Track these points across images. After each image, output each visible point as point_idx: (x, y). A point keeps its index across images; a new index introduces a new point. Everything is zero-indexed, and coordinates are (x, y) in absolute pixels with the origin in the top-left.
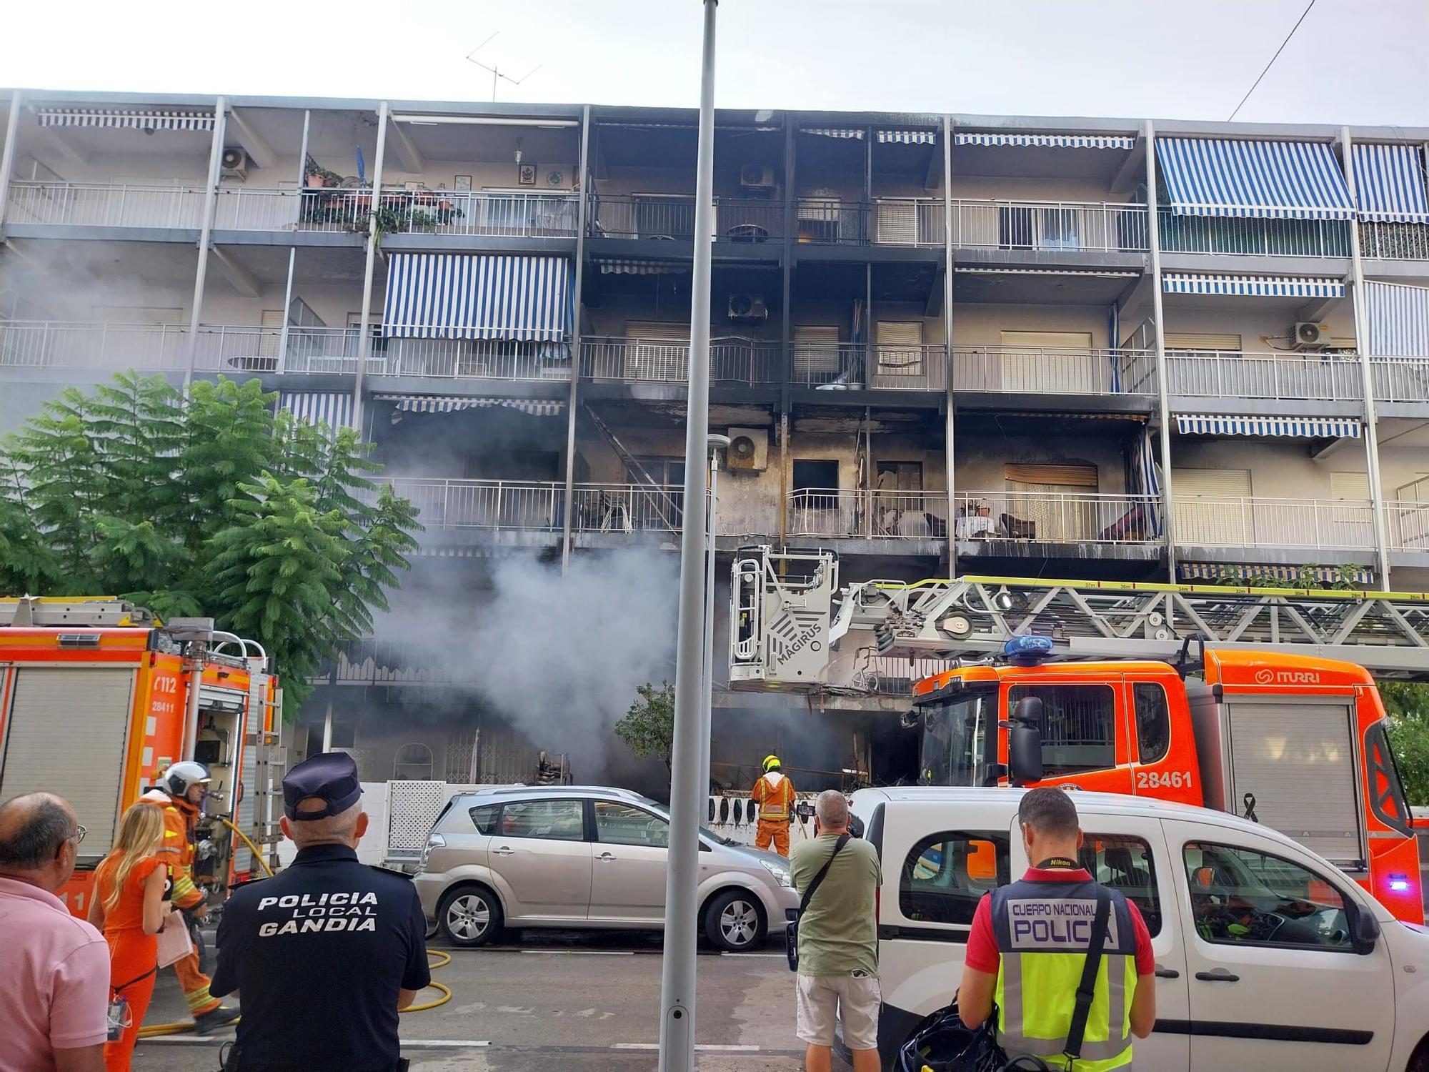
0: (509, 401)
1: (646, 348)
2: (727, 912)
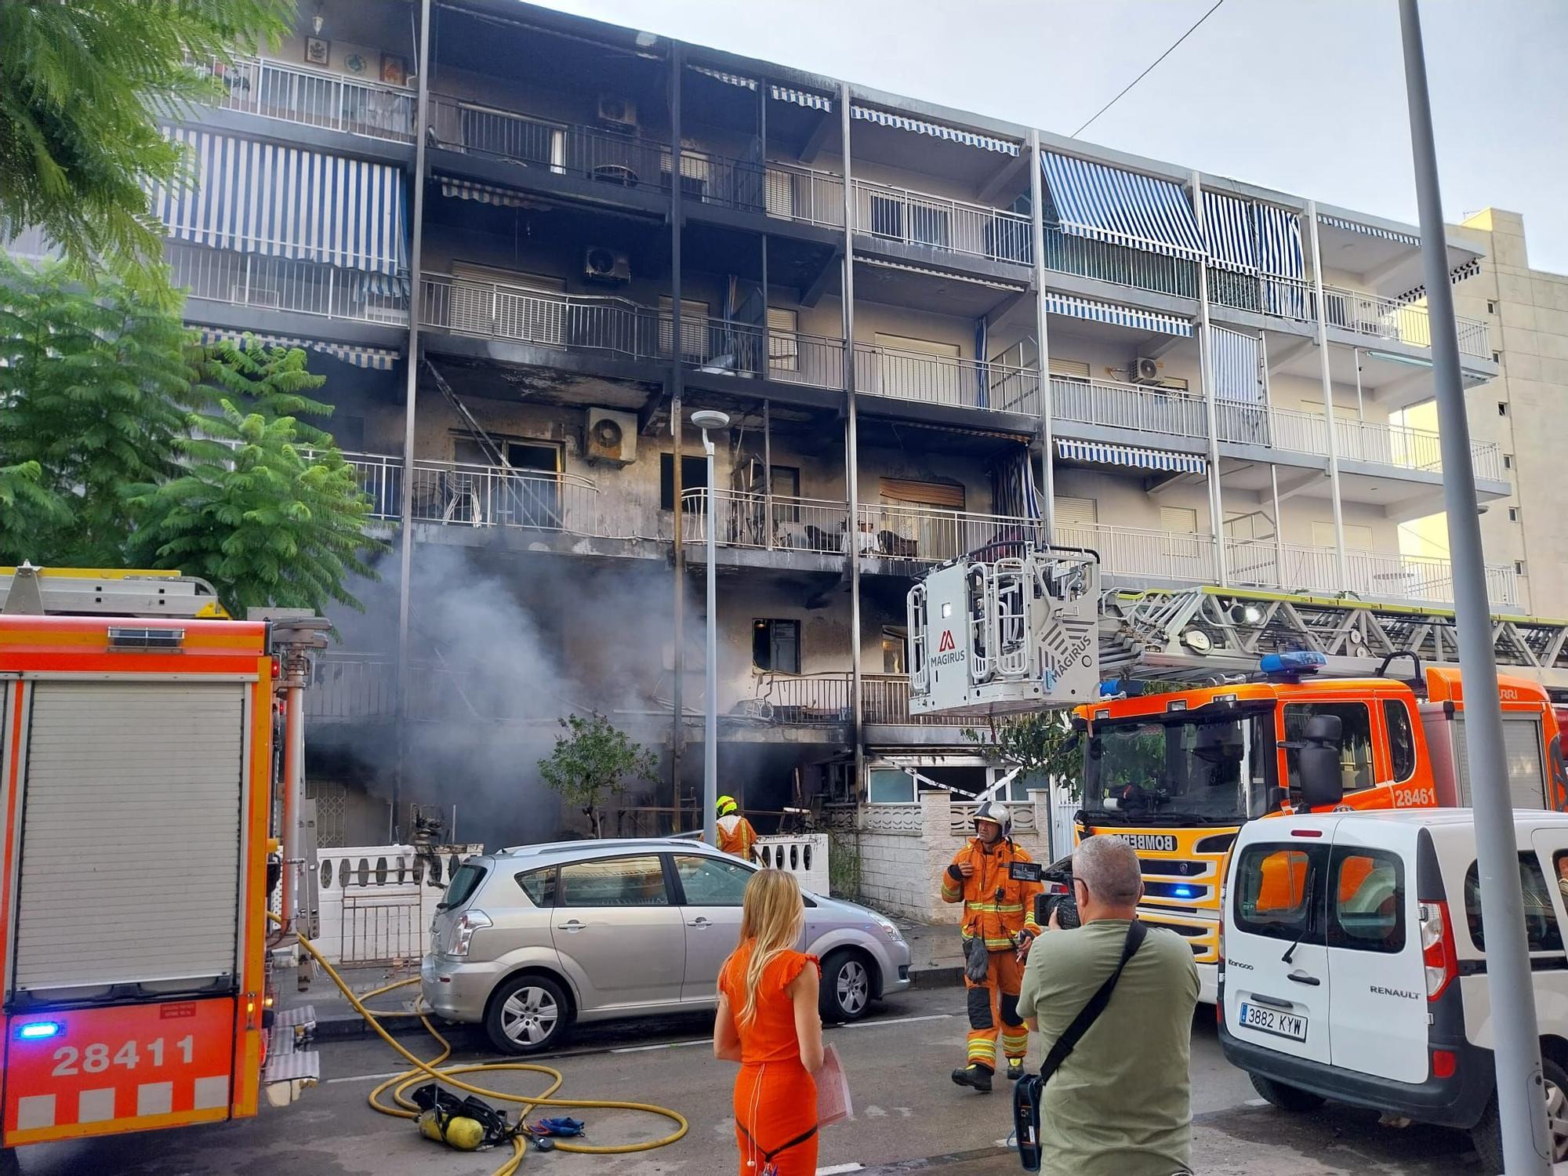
0: (322, 345)
1: (506, 298)
2: (842, 976)
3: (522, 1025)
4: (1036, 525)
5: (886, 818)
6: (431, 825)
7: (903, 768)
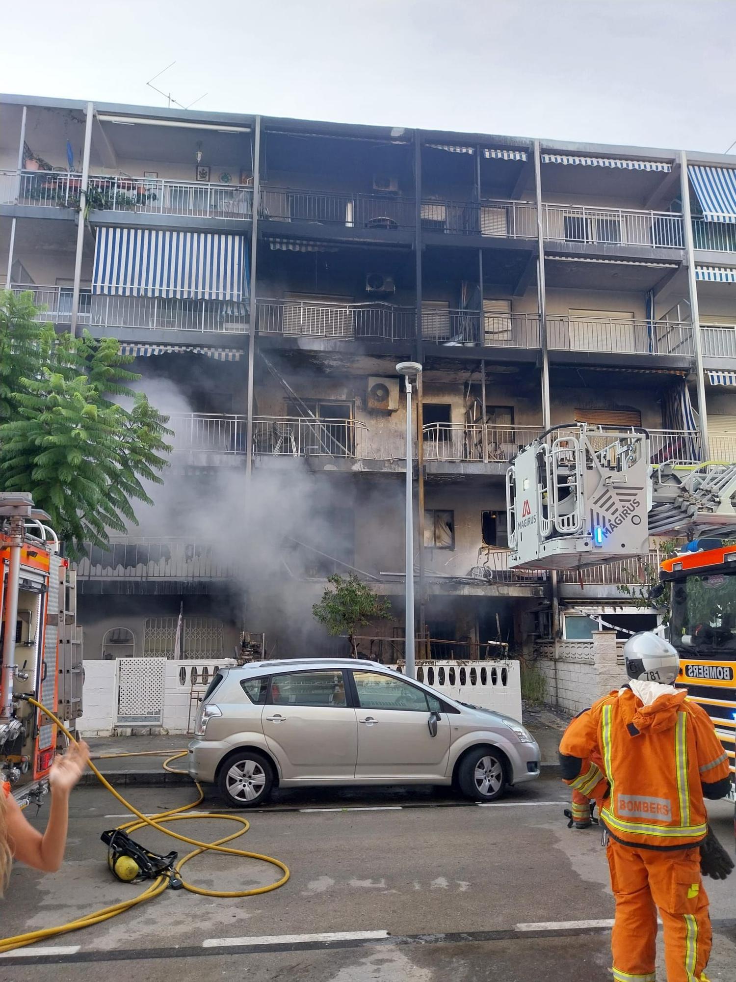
0: (198, 349)
1: (309, 309)
2: (479, 767)
3: (240, 787)
4: (693, 435)
5: (573, 651)
6: (253, 646)
7: (588, 615)
